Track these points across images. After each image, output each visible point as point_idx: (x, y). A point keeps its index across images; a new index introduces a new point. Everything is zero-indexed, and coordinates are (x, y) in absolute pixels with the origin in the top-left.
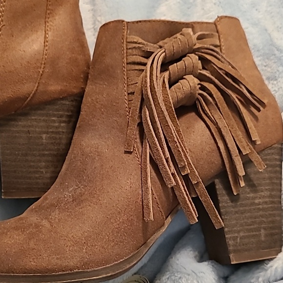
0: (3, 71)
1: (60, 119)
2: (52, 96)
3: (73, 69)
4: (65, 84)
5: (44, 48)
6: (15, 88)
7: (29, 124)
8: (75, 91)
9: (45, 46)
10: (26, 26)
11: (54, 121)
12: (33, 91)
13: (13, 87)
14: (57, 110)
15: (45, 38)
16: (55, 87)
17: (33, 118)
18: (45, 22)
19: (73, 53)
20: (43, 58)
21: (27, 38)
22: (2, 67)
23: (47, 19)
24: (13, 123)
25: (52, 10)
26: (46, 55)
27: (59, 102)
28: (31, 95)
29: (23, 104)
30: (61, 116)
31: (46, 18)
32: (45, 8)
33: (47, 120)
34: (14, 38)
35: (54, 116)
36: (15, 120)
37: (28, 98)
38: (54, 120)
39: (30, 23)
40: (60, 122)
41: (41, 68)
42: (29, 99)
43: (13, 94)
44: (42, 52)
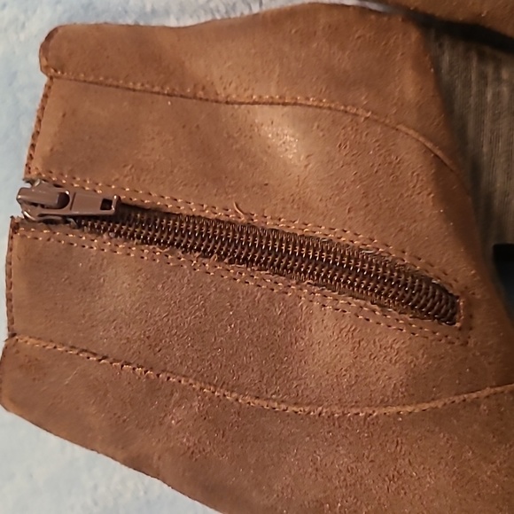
0: (362, 213)
1: (490, 79)
2: (431, 94)
3: (357, 36)
4: (399, 57)
5: (301, 105)
6: (411, 185)
7: (502, 160)
8: (415, 35)
9: (295, 104)
10: (238, 151)
11: (497, 95)
12: (418, 140)
13: (408, 190)
14: (467, 84)
15: (272, 104)
16: (408, 85)
17: (485, 149)
18: (227, 103)
19: (315, 33)
20: (330, 108)
21: (270, 151)
22: (352, 214)
23: (220, 98)
24: (496, 202)
25: (195, 86)
26: (321, 101)
27: (446, 78)
28: (429, 145)
29: (452, 170)
30: (483, 77)
31: (217, 102)
32: (190, 101)
33: (494, 115)
34: (271, 182)
35: (482, 94)
36: (489, 197)
37: (436, 156)
38: (494, 95)
39: (231, 141)
40: (498, 79)
41: (356, 115)
42: (439, 153)
43: (426, 192)
44: (310, 109)
